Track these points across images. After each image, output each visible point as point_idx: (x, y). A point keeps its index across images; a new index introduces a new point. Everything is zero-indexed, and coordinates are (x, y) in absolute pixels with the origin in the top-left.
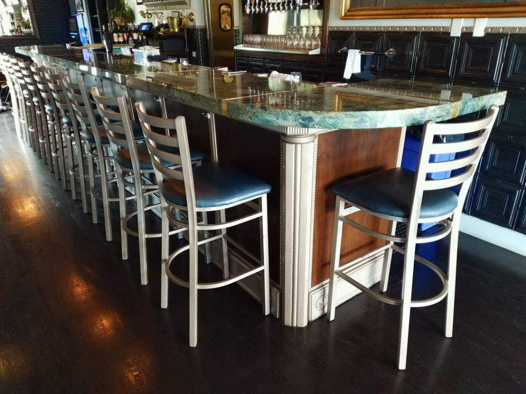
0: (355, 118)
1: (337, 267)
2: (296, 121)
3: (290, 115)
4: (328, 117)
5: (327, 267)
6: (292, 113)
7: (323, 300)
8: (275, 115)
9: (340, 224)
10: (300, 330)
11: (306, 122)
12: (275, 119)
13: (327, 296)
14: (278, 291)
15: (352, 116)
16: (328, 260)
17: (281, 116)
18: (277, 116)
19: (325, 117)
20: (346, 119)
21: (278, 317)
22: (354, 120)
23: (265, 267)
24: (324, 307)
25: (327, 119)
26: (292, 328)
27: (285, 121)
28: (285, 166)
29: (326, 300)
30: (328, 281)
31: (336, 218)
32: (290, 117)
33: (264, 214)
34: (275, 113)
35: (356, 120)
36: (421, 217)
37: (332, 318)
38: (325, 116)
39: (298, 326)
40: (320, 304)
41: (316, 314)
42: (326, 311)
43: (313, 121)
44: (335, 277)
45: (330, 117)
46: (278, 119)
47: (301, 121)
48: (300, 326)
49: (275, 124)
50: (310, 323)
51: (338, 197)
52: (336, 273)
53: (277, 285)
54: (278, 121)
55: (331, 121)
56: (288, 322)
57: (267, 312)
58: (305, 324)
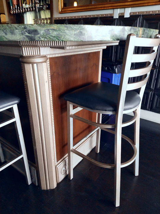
0: (75, 31)
1: (72, 147)
2: (22, 34)
3: (17, 29)
4: (51, 29)
5: (66, 147)
6: (18, 26)
7: (65, 168)
8: (3, 31)
9: (71, 119)
10: (52, 191)
11: (33, 35)
12: (4, 35)
13: (67, 165)
14: (35, 169)
15: (72, 29)
16: (66, 143)
17: (8, 30)
18: (5, 31)
19: (48, 30)
20: (67, 31)
21: (37, 185)
22: (74, 33)
23: (24, 155)
24: (66, 172)
25: (51, 32)
26: (47, 190)
27: (13, 35)
28: (27, 82)
29: (67, 167)
30: (67, 155)
31: (68, 116)
32: (17, 30)
33: (17, 119)
34: (2, 29)
35: (76, 32)
36: (125, 110)
37: (72, 177)
38: (49, 28)
39: (51, 188)
40: (64, 171)
41: (61, 177)
42: (67, 173)
43: (38, 34)
44: (71, 153)
45: (53, 29)
46: (6, 34)
47: (27, 34)
48: (52, 188)
49: (5, 40)
50: (58, 184)
51: (68, 102)
52: (72, 151)
53: (34, 164)
54: (6, 36)
55: (55, 33)
56: (44, 187)
57: (29, 182)
58: (55, 186)
